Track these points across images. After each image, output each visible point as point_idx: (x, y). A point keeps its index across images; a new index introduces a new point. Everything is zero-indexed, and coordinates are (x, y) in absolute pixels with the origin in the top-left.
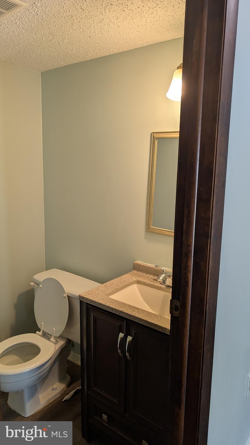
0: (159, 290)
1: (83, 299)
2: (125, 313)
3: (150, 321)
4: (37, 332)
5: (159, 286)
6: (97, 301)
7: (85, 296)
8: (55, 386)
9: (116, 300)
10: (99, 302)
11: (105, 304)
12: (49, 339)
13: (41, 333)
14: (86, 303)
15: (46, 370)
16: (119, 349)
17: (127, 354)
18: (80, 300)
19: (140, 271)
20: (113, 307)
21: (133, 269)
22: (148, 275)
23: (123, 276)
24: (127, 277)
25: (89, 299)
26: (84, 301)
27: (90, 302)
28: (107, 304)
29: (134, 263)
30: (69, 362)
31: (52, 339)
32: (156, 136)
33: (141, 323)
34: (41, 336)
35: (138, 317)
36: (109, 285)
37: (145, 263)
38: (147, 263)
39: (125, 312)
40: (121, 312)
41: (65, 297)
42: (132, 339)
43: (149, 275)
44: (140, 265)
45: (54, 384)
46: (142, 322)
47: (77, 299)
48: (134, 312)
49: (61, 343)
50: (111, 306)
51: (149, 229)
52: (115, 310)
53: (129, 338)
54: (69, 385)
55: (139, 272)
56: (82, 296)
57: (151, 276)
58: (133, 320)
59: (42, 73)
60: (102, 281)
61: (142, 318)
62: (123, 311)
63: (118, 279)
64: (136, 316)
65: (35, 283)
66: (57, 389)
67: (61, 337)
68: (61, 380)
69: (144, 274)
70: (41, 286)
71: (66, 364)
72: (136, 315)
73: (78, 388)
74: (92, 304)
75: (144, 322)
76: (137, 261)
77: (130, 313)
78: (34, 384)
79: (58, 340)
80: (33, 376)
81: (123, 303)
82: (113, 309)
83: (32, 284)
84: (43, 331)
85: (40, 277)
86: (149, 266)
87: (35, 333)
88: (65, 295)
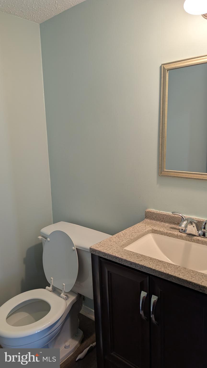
0: (179, 239)
1: (95, 252)
2: (148, 268)
3: (181, 277)
4: (47, 287)
5: (179, 234)
6: (111, 254)
7: (97, 249)
8: (67, 344)
9: (134, 252)
10: (114, 255)
11: (122, 258)
12: (59, 294)
13: (50, 288)
14: (98, 256)
15: (57, 329)
16: (142, 310)
17: (152, 316)
18: (91, 253)
19: (153, 219)
20: (132, 260)
21: (145, 218)
22: (163, 223)
23: (135, 226)
24: (140, 227)
25: (102, 252)
26: (96, 254)
27: (104, 256)
28: (124, 258)
29: (146, 211)
30: (81, 316)
31: (62, 295)
32: (167, 67)
33: (169, 280)
34: (51, 291)
35: (165, 272)
36: (122, 235)
37: (159, 211)
38: (160, 211)
39: (147, 266)
40: (142, 266)
41: (74, 250)
42: (158, 299)
43: (165, 224)
44: (154, 213)
45: (66, 341)
46: (171, 278)
47: (89, 252)
48: (158, 266)
49: (72, 298)
50: (129, 259)
51: (163, 173)
52: (135, 264)
53: (154, 298)
54: (82, 342)
55: (152, 221)
56: (93, 249)
57: (167, 224)
58: (158, 276)
59: (40, 24)
60: (112, 232)
61: (170, 274)
62: (145, 265)
63: (131, 229)
64: (162, 271)
65: (43, 237)
66: (70, 346)
67: (72, 292)
68: (74, 336)
69: (158, 223)
70: (49, 239)
71: (78, 319)
72: (162, 269)
73: (91, 345)
74: (106, 257)
75: (174, 279)
76: (148, 208)
77: (153, 268)
78: (46, 344)
79: (69, 295)
80: (44, 336)
81: (142, 256)
82: (131, 263)
83: (40, 237)
84: (53, 286)
85: (48, 230)
86: (164, 214)
87: (45, 288)
88: (74, 248)
